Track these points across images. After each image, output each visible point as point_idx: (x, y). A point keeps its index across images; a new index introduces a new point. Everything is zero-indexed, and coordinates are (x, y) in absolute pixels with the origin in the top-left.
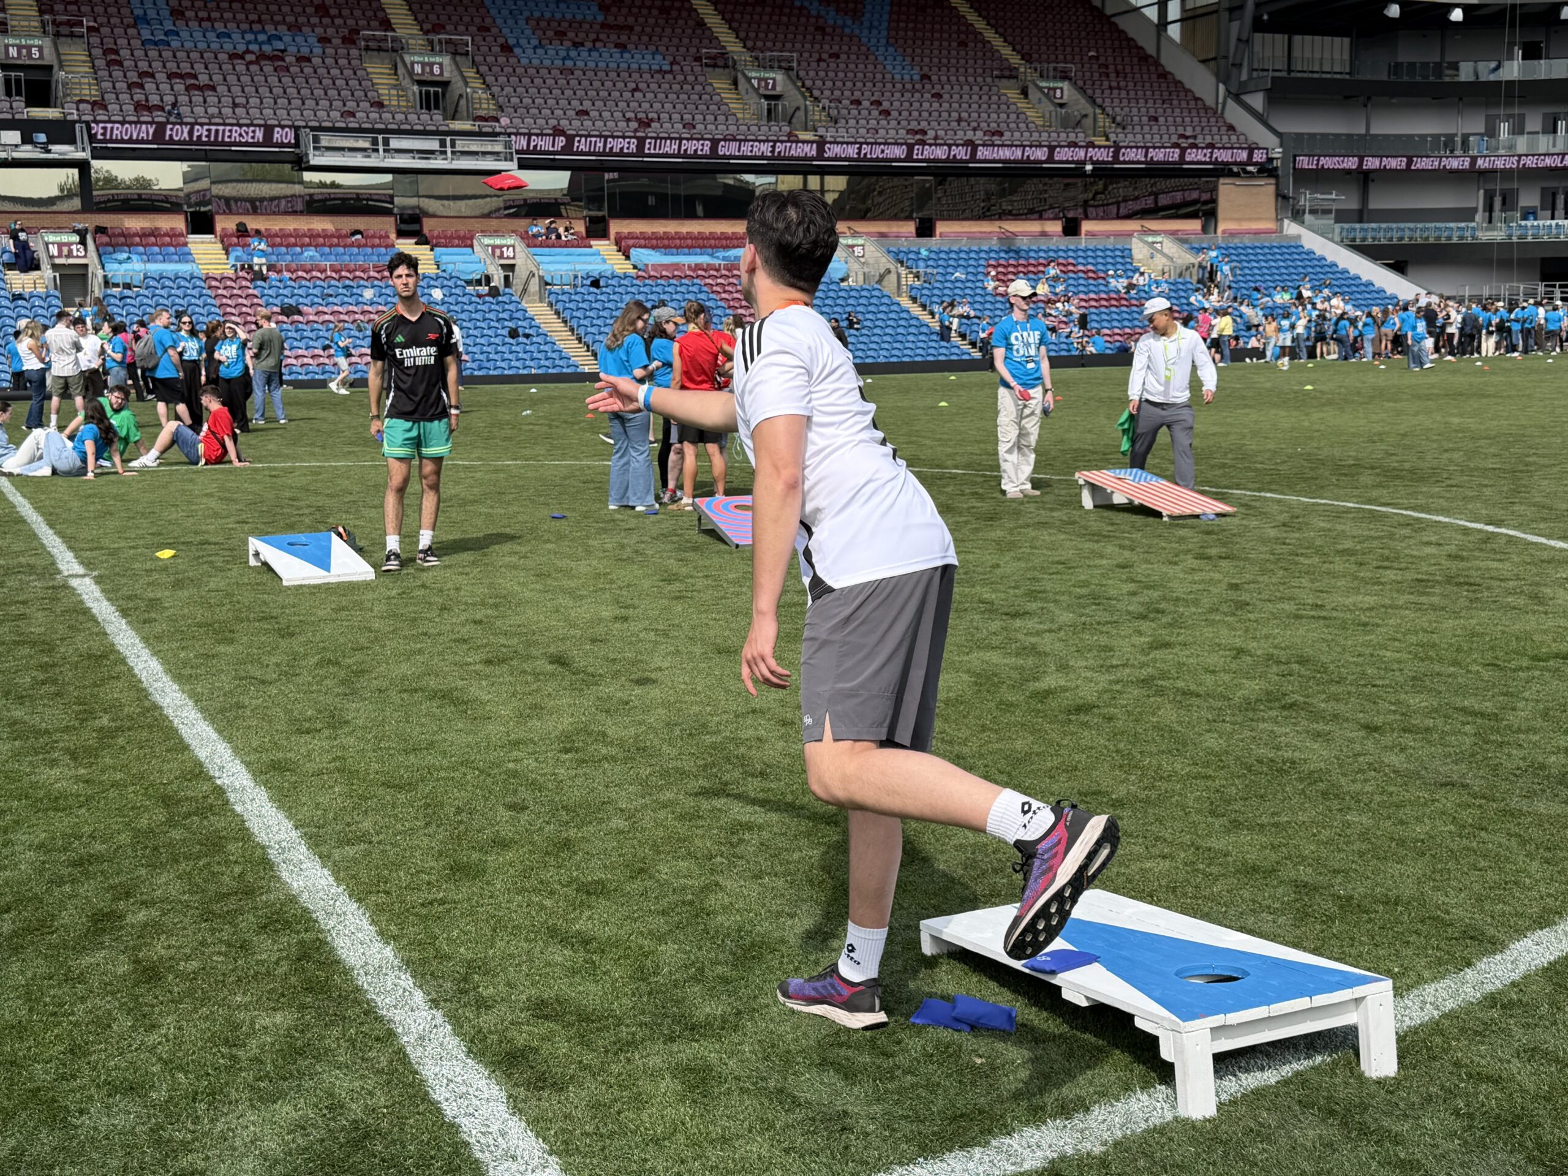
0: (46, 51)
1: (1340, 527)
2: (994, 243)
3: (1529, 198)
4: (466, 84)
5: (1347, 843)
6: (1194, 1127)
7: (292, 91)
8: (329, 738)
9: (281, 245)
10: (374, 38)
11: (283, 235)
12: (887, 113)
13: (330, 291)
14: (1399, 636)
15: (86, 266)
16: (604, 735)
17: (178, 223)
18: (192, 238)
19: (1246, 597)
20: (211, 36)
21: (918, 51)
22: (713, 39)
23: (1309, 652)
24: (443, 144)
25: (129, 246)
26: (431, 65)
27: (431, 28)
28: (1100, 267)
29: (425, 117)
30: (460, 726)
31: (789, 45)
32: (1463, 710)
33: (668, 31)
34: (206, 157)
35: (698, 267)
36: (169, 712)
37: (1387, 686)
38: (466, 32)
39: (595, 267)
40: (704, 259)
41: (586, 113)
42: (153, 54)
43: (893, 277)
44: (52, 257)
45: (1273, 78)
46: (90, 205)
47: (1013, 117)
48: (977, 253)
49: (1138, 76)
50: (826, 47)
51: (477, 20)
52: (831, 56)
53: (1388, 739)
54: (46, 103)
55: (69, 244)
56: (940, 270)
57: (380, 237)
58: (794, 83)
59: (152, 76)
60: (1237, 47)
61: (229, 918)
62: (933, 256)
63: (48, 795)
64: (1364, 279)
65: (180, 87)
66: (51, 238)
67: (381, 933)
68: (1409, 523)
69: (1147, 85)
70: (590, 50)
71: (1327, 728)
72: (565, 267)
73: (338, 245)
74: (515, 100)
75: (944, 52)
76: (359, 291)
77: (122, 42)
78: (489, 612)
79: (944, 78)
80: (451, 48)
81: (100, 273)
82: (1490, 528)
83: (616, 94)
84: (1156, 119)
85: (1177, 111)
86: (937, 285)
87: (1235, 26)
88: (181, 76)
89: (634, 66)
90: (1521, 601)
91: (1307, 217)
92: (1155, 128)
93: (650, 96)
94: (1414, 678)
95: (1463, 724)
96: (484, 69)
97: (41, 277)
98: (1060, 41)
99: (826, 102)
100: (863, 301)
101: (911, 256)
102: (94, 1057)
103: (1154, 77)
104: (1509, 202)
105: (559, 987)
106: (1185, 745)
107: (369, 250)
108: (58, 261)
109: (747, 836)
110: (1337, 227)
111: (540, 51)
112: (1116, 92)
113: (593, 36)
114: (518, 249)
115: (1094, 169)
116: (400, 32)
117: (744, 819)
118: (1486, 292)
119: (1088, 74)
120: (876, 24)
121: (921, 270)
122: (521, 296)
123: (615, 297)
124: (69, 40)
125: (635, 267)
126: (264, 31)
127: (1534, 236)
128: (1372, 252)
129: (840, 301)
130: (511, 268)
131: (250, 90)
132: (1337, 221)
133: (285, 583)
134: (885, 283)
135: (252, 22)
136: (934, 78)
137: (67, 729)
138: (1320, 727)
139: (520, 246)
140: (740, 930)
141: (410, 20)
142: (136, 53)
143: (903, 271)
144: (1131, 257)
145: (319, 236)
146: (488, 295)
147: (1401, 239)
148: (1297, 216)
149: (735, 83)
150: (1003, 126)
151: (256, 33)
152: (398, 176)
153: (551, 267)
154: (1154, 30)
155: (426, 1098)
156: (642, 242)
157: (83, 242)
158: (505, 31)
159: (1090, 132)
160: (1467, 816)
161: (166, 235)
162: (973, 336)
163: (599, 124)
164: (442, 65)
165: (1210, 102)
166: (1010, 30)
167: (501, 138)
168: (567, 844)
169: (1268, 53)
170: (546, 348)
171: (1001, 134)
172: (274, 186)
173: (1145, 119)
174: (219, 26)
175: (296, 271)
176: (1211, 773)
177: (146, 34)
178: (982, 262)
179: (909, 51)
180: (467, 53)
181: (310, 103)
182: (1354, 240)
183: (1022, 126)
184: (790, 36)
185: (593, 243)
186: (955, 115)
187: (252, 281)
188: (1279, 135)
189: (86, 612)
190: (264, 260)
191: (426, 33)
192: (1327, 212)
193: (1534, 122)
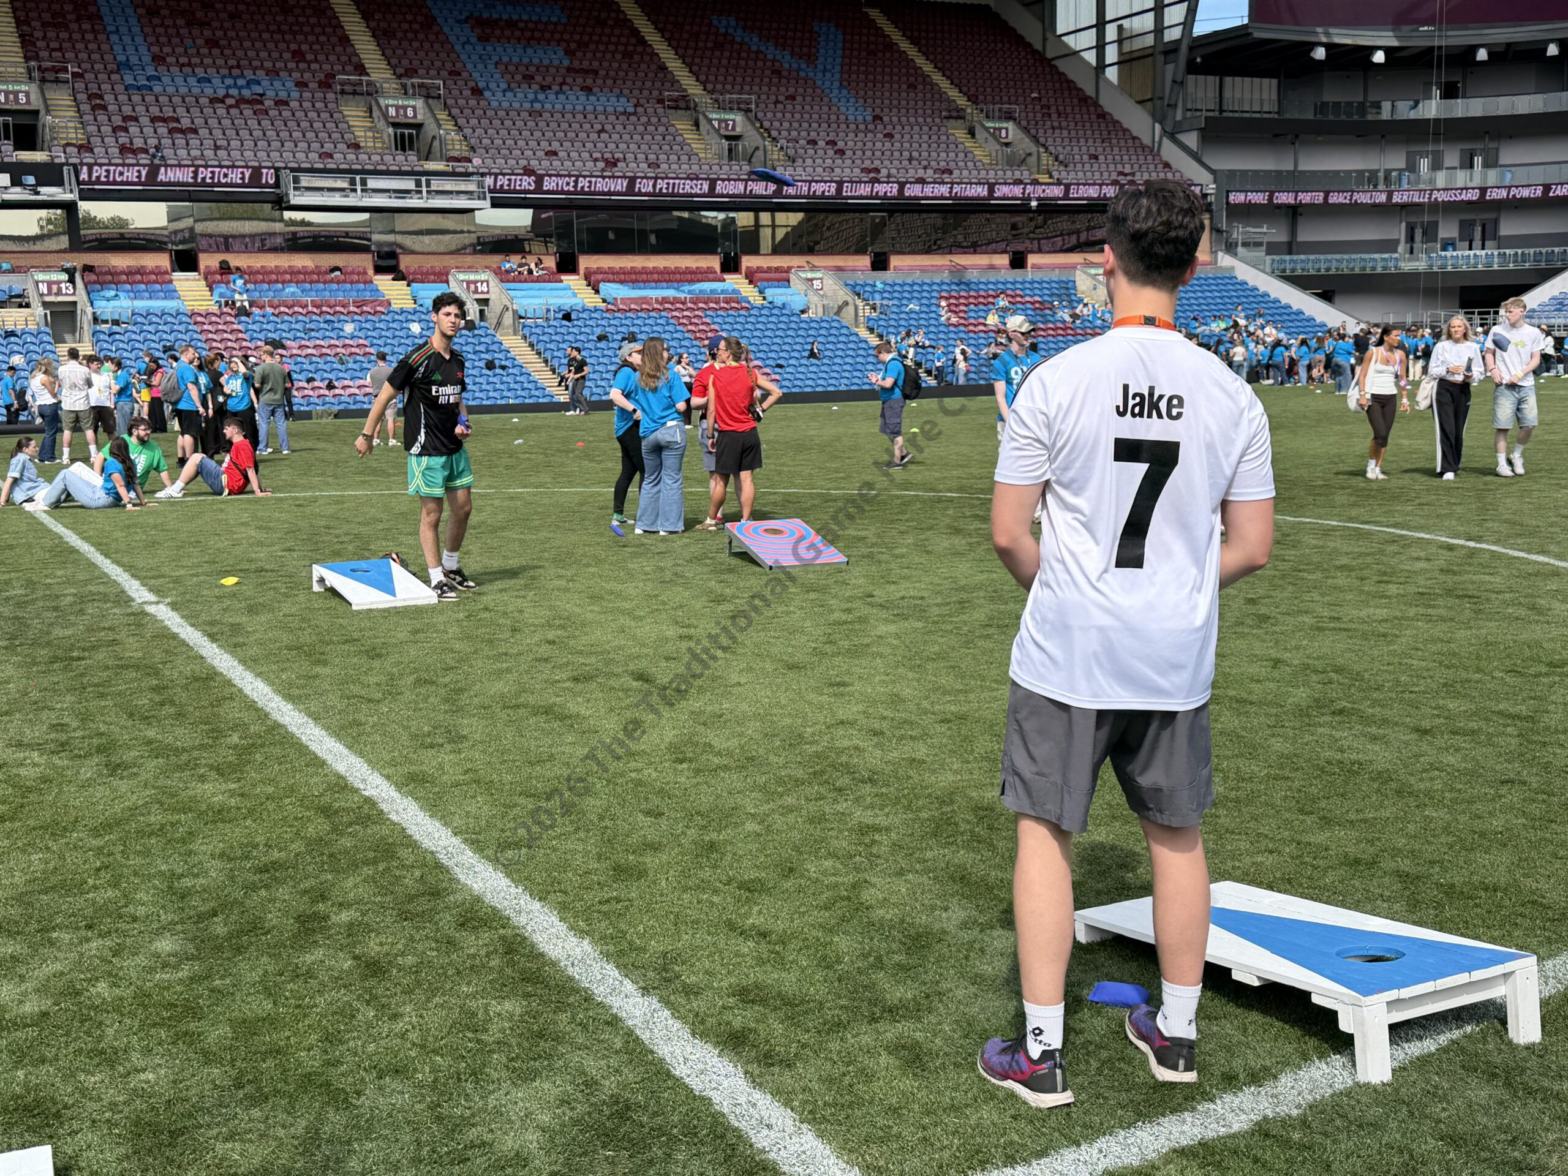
0: (33, 97)
1: (1332, 544)
2: (946, 276)
3: (1448, 230)
4: (439, 126)
5: (1434, 836)
6: (1375, 1090)
7: (271, 134)
8: (453, 751)
9: (263, 281)
10: (349, 82)
11: (265, 272)
12: (841, 152)
13: (311, 326)
14: (1421, 646)
15: (75, 303)
16: (710, 746)
17: (162, 261)
18: (177, 275)
19: (1263, 610)
20: (192, 81)
21: (870, 93)
22: (674, 82)
23: (1340, 661)
24: (418, 184)
25: (116, 284)
26: (405, 108)
27: (403, 72)
28: (1046, 298)
29: (400, 158)
30: (570, 739)
31: (747, 88)
32: (1500, 713)
33: (631, 74)
34: (190, 197)
35: (665, 300)
36: (293, 729)
37: (1425, 692)
38: (438, 76)
39: (566, 301)
40: (670, 293)
41: (555, 153)
42: (136, 98)
43: (850, 309)
44: (42, 295)
45: (1206, 118)
46: (77, 244)
47: (961, 156)
48: (930, 285)
49: (1078, 116)
50: (782, 89)
51: (448, 65)
52: (787, 98)
53: (1440, 742)
54: (32, 147)
55: (59, 283)
56: (896, 302)
57: (359, 274)
58: (753, 124)
59: (136, 119)
60: (1172, 89)
61: (428, 916)
62: (888, 288)
63: (210, 807)
64: (1295, 308)
65: (163, 130)
66: (40, 276)
67: (571, 928)
68: (1394, 540)
69: (1088, 125)
70: (557, 93)
71: (1381, 731)
72: (537, 301)
73: (318, 282)
74: (486, 141)
75: (895, 94)
76: (339, 326)
77: (106, 87)
78: (559, 632)
79: (895, 119)
80: (424, 92)
81: (89, 310)
82: (1472, 544)
83: (582, 135)
84: (1096, 157)
85: (1116, 150)
86: (893, 316)
87: (1170, 68)
88: (164, 120)
89: (600, 108)
90: (1522, 612)
91: (1240, 249)
92: (1096, 166)
93: (615, 137)
94: (1445, 685)
95: (1506, 726)
96: (455, 111)
97: (32, 315)
98: (1004, 83)
99: (783, 142)
100: (823, 332)
101: (868, 289)
102: (351, 1044)
103: (1093, 117)
104: (1430, 234)
105: (755, 975)
106: (1255, 748)
107: (348, 286)
108: (48, 299)
109: (877, 837)
110: (1268, 258)
111: (509, 94)
112: (1057, 131)
113: (559, 80)
114: (491, 284)
115: (1039, 205)
116: (374, 76)
117: (870, 821)
118: (1409, 319)
119: (1031, 115)
120: (829, 67)
121: (878, 302)
122: (496, 328)
123: (587, 330)
124: (54, 85)
125: (604, 301)
126: (242, 76)
127: (1454, 266)
128: (1301, 282)
129: (801, 332)
130: (485, 302)
131: (231, 133)
132: (1268, 253)
133: (354, 608)
134: (843, 314)
135: (232, 67)
136: (886, 119)
137: (202, 747)
138: (1373, 730)
139: (494, 282)
140: (902, 921)
141: (383, 65)
142: (120, 97)
143: (860, 304)
144: (1075, 288)
145: (299, 272)
146: (464, 328)
147: (1328, 270)
148: (1230, 248)
149: (697, 124)
150: (952, 165)
151: (235, 78)
152: (376, 215)
153: (525, 302)
154: (1093, 73)
155: (669, 1075)
156: (611, 277)
157: (72, 280)
158: (475, 75)
159: (1035, 170)
160: (1534, 809)
161: (152, 273)
162: (929, 365)
163: (568, 164)
164: (415, 108)
165: (1146, 140)
166: (956, 73)
167: (475, 178)
168: (712, 846)
169: (1200, 94)
170: (521, 379)
171: (950, 172)
172: (255, 223)
173: (1086, 157)
174: (200, 72)
175: (278, 306)
176: (1287, 774)
177: (129, 79)
178: (935, 294)
179: (862, 93)
180: (439, 97)
181: (289, 145)
182: (1284, 271)
183: (970, 164)
184: (748, 79)
185: (563, 277)
186: (906, 154)
187: (236, 316)
188: (1213, 172)
189: (175, 636)
190: (245, 297)
191: (400, 77)
192: (1258, 244)
193: (1452, 157)
